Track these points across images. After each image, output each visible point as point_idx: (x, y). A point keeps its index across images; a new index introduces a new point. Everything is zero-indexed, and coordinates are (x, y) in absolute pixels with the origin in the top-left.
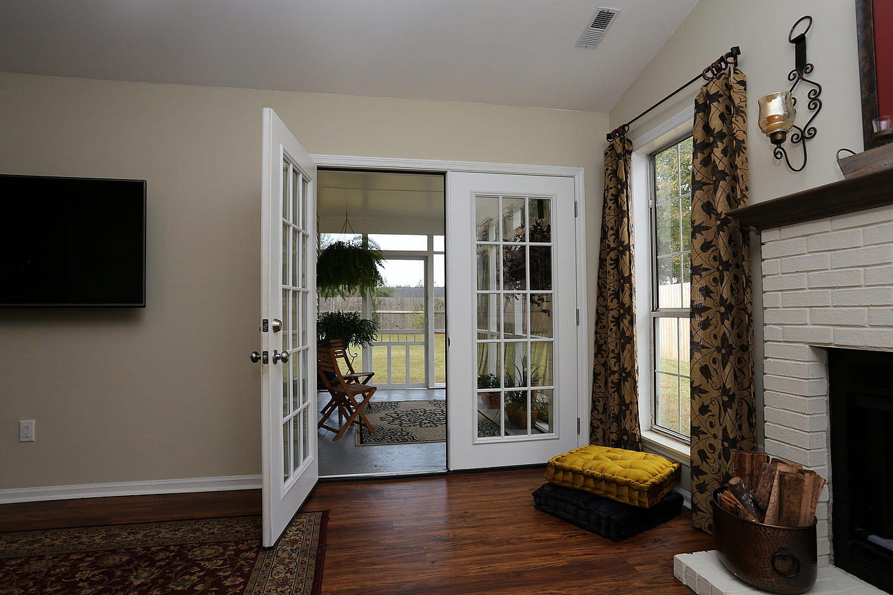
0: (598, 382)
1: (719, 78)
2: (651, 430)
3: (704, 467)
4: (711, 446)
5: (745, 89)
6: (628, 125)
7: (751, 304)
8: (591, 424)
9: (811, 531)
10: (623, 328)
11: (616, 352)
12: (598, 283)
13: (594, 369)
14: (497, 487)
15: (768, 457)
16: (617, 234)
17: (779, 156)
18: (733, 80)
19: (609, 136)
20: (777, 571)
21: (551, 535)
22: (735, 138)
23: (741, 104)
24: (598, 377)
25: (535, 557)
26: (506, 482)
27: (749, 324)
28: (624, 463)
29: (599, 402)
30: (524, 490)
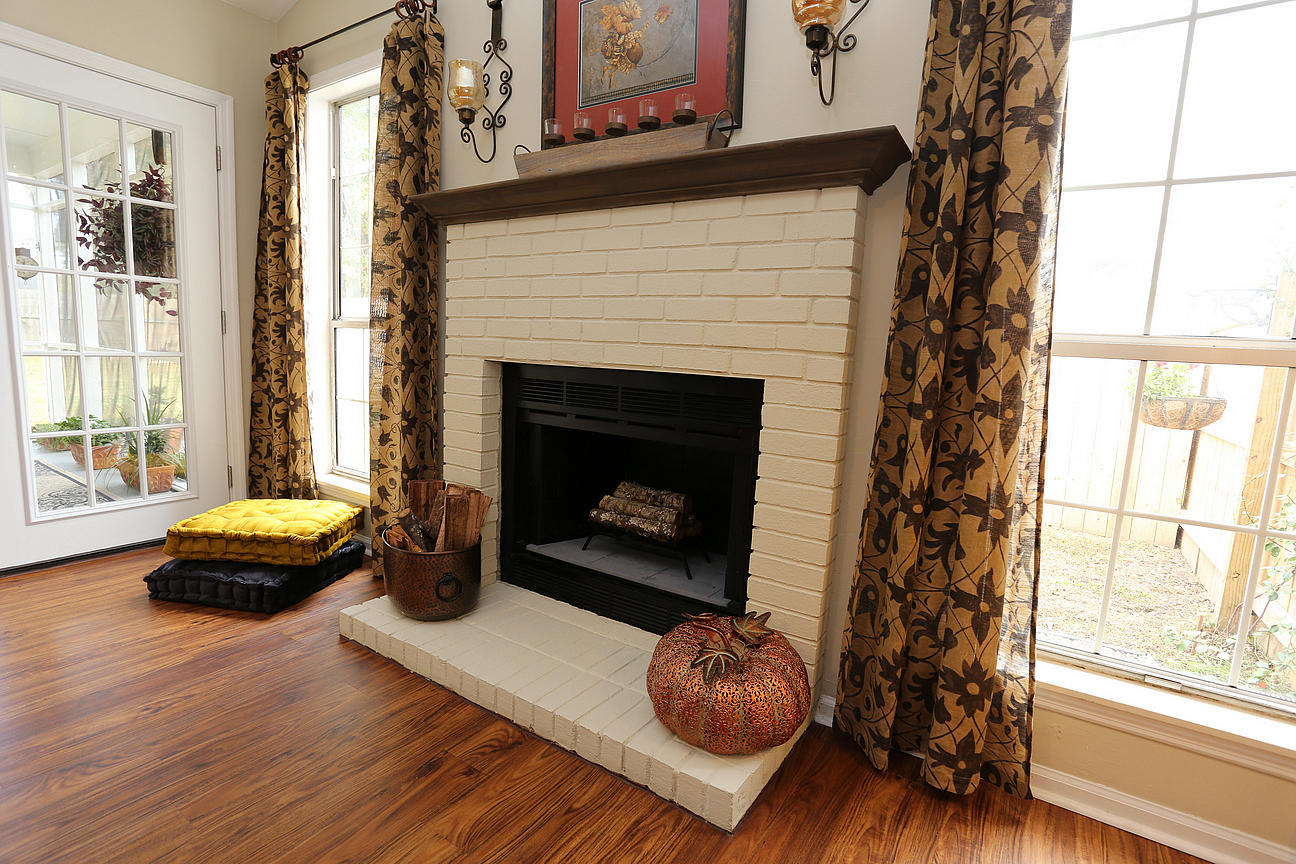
0: (259, 415)
1: (413, 20)
2: (333, 473)
3: (385, 506)
4: (391, 480)
5: (442, 46)
6: (301, 48)
7: (437, 313)
8: (250, 473)
9: (476, 551)
10: (290, 341)
11: (282, 372)
12: (256, 275)
13: (252, 397)
14: (84, 581)
15: (444, 484)
16: (282, 208)
17: (466, 138)
18: (428, 29)
19: (274, 59)
20: (441, 598)
21: (174, 628)
22: (427, 105)
23: (438, 65)
24: (259, 409)
25: (139, 663)
26: (103, 572)
27: (432, 336)
28: (286, 515)
29: (261, 441)
30: (133, 578)
